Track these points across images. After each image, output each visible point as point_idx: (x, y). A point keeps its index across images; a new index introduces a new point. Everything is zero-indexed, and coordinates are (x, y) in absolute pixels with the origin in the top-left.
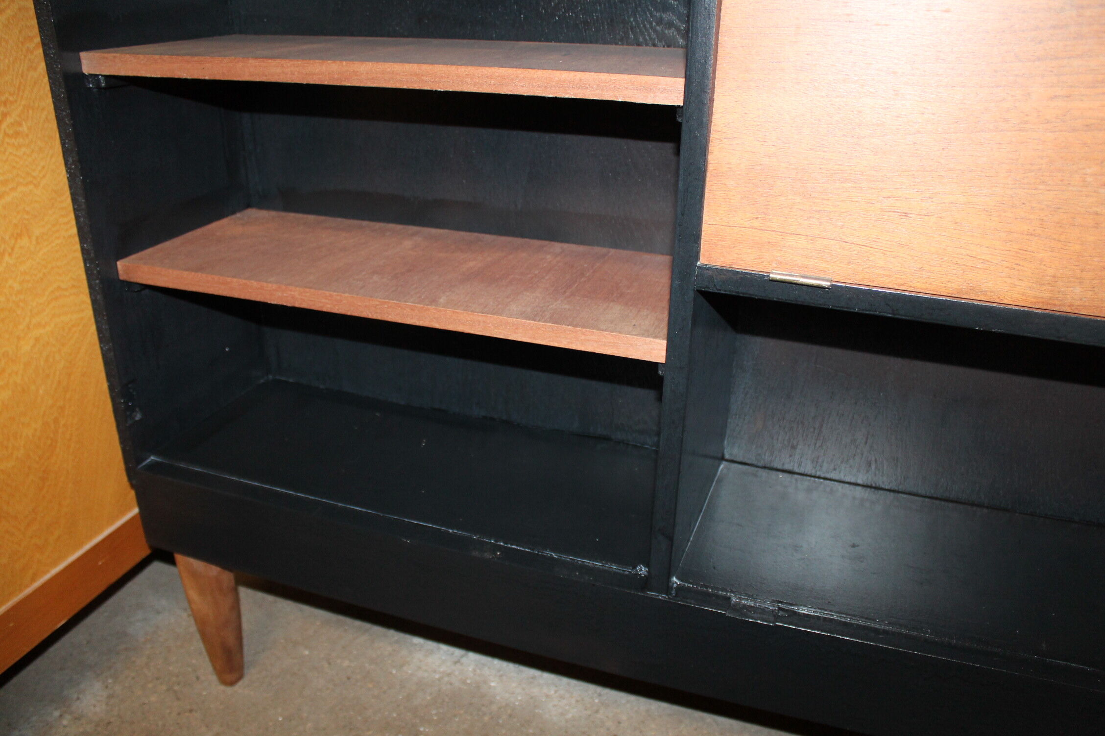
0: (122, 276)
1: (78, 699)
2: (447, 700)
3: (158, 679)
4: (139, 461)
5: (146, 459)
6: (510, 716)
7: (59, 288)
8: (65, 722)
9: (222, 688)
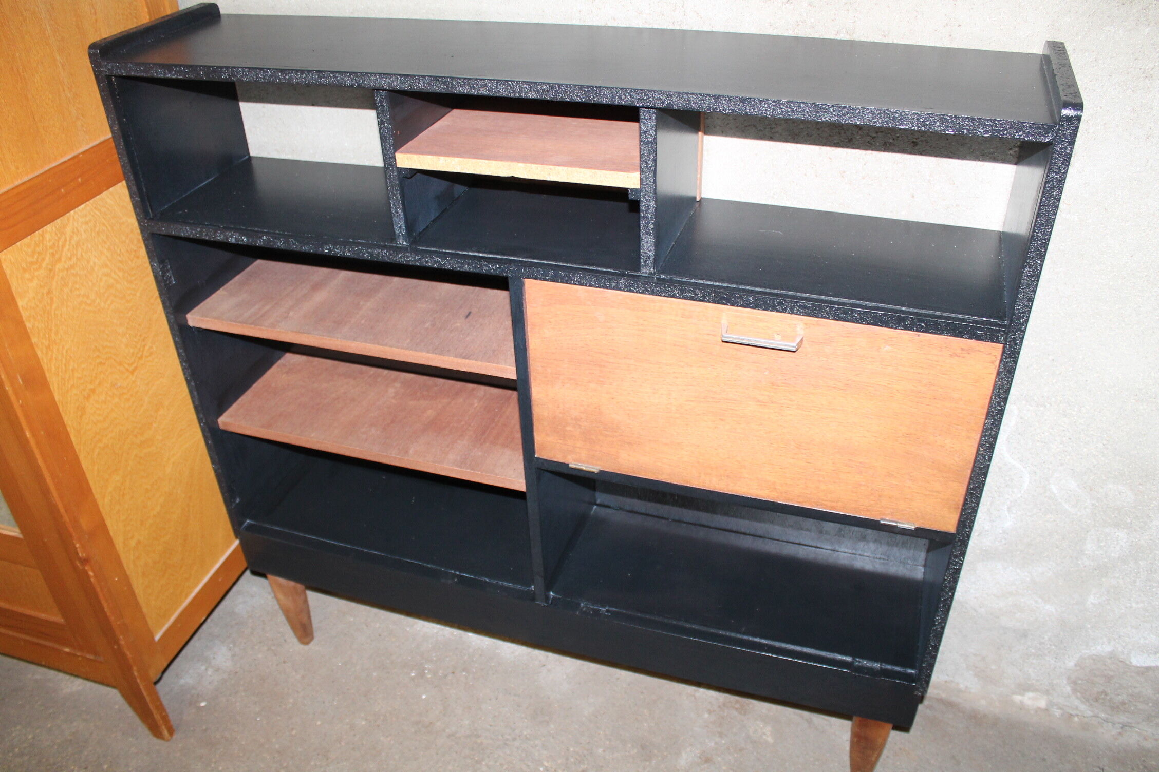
0: (222, 427)
1: (214, 658)
2: (441, 647)
3: (260, 642)
4: (241, 523)
5: (245, 522)
6: (481, 655)
7: (182, 429)
8: (210, 673)
9: (302, 646)
